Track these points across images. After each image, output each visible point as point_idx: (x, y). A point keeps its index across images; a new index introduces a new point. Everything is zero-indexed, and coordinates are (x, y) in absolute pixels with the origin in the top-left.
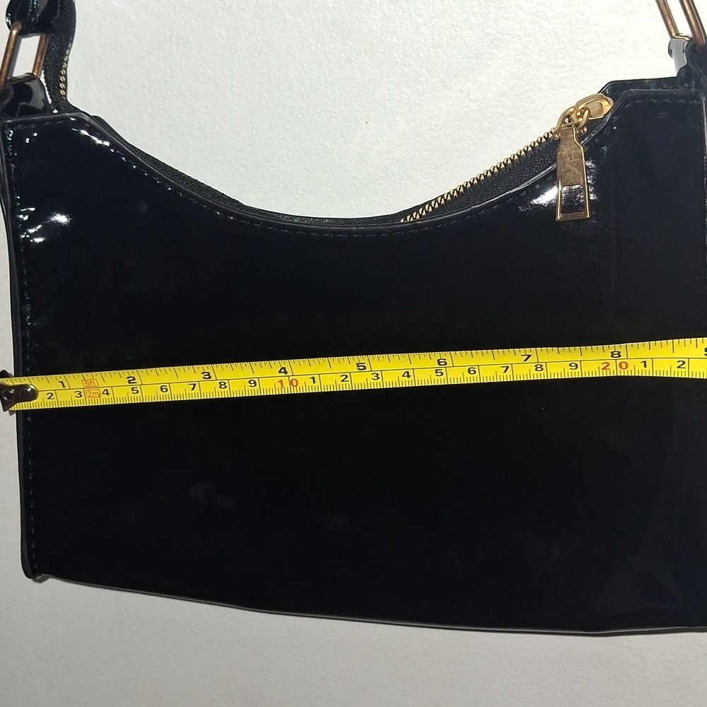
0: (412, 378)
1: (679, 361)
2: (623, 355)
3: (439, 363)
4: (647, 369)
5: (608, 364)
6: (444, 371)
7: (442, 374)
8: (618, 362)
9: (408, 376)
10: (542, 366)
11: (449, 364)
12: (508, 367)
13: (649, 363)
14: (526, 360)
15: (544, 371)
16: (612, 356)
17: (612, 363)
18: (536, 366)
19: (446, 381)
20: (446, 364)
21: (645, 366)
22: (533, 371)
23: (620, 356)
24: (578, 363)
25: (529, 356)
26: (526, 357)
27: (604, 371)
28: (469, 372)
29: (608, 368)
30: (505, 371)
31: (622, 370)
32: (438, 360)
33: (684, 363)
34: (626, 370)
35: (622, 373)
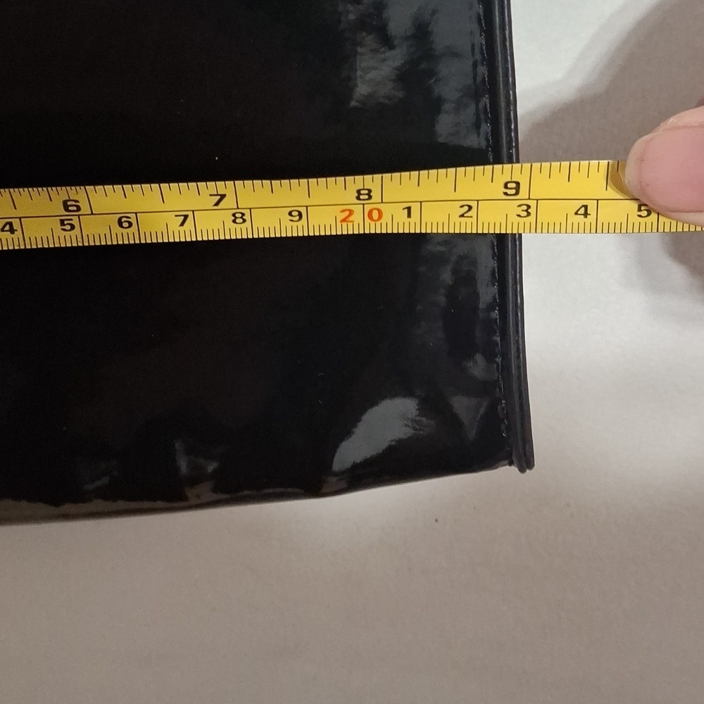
0: (18, 234)
1: (462, 206)
2: (376, 196)
3: (66, 207)
4: (412, 220)
5: (351, 212)
6: (75, 221)
7: (73, 227)
8: (367, 208)
9: (12, 231)
10: (243, 214)
11: (85, 209)
12: (186, 217)
13: (415, 209)
14: (217, 204)
15: (248, 223)
16: (358, 198)
17: (358, 209)
18: (234, 215)
19: (80, 240)
20: (79, 209)
21: (409, 215)
22: (229, 224)
23: (370, 197)
24: (303, 210)
25: (223, 196)
26: (219, 197)
27: (344, 224)
28: (120, 223)
29: (351, 218)
30: (182, 224)
31: (373, 224)
32: (65, 203)
33: (470, 208)
34: (378, 224)
35: (372, 228)
